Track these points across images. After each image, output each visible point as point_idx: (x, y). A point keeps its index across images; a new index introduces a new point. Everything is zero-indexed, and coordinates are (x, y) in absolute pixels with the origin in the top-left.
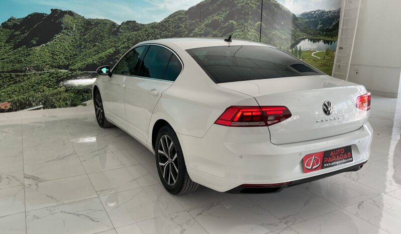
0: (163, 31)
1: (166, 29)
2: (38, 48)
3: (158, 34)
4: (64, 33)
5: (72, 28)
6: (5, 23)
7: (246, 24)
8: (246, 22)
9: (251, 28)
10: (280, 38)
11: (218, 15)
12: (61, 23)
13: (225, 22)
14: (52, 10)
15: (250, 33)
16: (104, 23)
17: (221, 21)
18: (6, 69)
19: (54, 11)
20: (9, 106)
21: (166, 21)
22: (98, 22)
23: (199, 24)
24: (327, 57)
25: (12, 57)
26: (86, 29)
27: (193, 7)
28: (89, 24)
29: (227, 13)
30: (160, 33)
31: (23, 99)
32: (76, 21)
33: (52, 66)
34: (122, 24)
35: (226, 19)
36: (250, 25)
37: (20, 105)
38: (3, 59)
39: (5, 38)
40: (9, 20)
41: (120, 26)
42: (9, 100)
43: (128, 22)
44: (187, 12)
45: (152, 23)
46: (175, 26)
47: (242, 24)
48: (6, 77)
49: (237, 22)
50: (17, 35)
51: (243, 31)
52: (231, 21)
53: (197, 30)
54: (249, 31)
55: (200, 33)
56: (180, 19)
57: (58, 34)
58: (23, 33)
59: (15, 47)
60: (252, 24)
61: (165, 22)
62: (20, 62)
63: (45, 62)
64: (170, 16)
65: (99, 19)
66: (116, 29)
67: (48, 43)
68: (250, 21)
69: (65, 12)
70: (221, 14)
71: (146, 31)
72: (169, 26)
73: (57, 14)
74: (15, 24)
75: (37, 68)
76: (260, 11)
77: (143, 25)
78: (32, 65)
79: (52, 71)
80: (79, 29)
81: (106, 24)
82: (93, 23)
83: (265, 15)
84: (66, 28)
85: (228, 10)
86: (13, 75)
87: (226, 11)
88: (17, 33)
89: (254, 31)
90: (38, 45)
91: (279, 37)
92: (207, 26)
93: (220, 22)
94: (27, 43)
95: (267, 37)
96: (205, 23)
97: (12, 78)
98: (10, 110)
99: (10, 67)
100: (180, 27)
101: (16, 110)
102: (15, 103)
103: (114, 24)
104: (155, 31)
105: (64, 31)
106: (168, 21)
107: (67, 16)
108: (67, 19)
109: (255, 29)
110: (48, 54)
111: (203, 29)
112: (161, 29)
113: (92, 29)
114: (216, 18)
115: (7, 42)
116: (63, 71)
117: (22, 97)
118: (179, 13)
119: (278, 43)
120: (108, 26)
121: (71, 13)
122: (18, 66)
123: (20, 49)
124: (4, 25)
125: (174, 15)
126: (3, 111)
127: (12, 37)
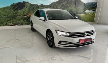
0: (50, 7)
2: (20, 11)
4: (26, 7)
8: (71, 5)
16: (35, 5)
20: (12, 24)
21: (51, 4)
22: (34, 5)
23: (59, 5)
24: (93, 15)
25: (13, 13)
28: (32, 5)
32: (29, 4)
33: (23, 15)
35: (66, 4)
37: (15, 24)
43: (41, 5)
44: (56, 2)
45: (47, 5)
49: (69, 5)
53: (58, 7)
54: (72, 7)
57: (24, 7)
58: (16, 7)
59: (14, 10)
60: (73, 5)
63: (21, 14)
67: (22, 10)
73: (24, 2)
74: (14, 5)
75: (19, 15)
77: (45, 5)
79: (23, 16)
80: (29, 6)
83: (76, 3)
85: (67, 2)
86: (14, 17)
90: (19, 10)
91: (80, 9)
92: (61, 6)
94: (17, 9)
95: (77, 9)
99: (13, 15)
103: (38, 5)
108: (26, 4)
109: (74, 7)
110: (22, 12)
114: (64, 4)
116: (25, 16)
117: (16, 22)
118: (54, 2)
121: (27, 2)
122: (15, 15)
124: (12, 5)
125: (53, 3)
126: (11, 25)
127: (13, 8)
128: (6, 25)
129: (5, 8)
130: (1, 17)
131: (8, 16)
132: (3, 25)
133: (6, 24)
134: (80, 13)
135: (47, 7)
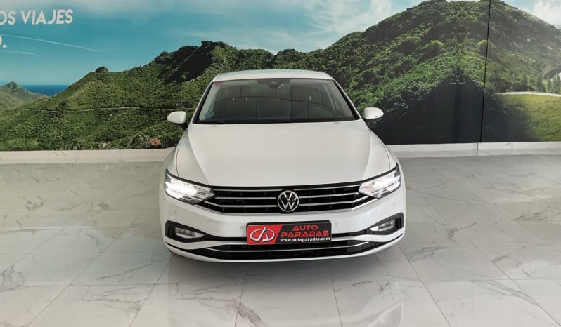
0: (330, 60)
1: (334, 57)
2: (188, 83)
3: (323, 64)
4: (214, 67)
5: (222, 61)
6: (158, 57)
7: (460, 45)
8: (460, 41)
9: (468, 49)
10: (523, 63)
11: (413, 34)
12: (211, 56)
13: (423, 44)
14: (202, 42)
15: (466, 58)
17: (418, 43)
18: (157, 105)
19: (205, 43)
20: (158, 142)
21: (335, 47)
22: (250, 53)
23: (382, 49)
25: (163, 93)
26: (238, 62)
27: (373, 27)
28: (241, 56)
29: (427, 31)
30: (326, 63)
31: (172, 136)
32: (227, 53)
34: (278, 54)
35: (426, 39)
36: (468, 44)
37: (169, 142)
38: (155, 94)
39: (157, 73)
40: (162, 55)
41: (276, 56)
42: (159, 136)
43: (285, 52)
44: (364, 34)
45: (316, 51)
46: (347, 53)
47: (453, 45)
48: (157, 113)
49: (445, 42)
50: (168, 70)
51: (454, 54)
52: (434, 42)
53: (378, 56)
54: (465, 54)
55: (383, 59)
56: (354, 43)
57: (208, 68)
58: (174, 68)
59: (166, 83)
60: (471, 43)
61: (333, 48)
62: (170, 97)
63: (194, 98)
64: (340, 40)
65: (252, 50)
66: (270, 60)
67: (198, 78)
68: (466, 40)
69: (216, 44)
70: (418, 33)
71: (308, 60)
72: (339, 53)
73: (208, 46)
74: (167, 59)
75: (187, 104)
76: (486, 25)
77: (304, 54)
78: (182, 101)
80: (230, 62)
81: (259, 54)
82: (246, 55)
83: (494, 30)
84: (216, 61)
85: (431, 26)
86: (164, 110)
87: (425, 29)
88: (169, 67)
89: (474, 53)
90: (188, 79)
91: (521, 61)
92: (394, 50)
93: (415, 44)
94: (177, 78)
95: (499, 62)
96: (391, 46)
97: (162, 114)
98: (159, 147)
99: (161, 102)
100: (353, 53)
101: (165, 148)
102: (164, 140)
103: (269, 55)
104: (319, 60)
105: (214, 64)
106: (337, 47)
107: (218, 48)
108: (218, 51)
109: (477, 51)
110: (197, 90)
111: (388, 54)
112: (327, 58)
113: (243, 61)
114: (410, 38)
115: (159, 77)
117: (172, 134)
118: (353, 35)
119: (521, 71)
120: (262, 57)
121: (222, 45)
122: (168, 102)
123: (170, 84)
124: (157, 60)
125: (346, 39)
126: (152, 147)
127: (164, 71)
128: (135, 144)
129: (129, 75)
130: (117, 111)
131: (141, 106)
132: (123, 146)
133: (134, 142)
134: (524, 88)
135: (314, 60)
